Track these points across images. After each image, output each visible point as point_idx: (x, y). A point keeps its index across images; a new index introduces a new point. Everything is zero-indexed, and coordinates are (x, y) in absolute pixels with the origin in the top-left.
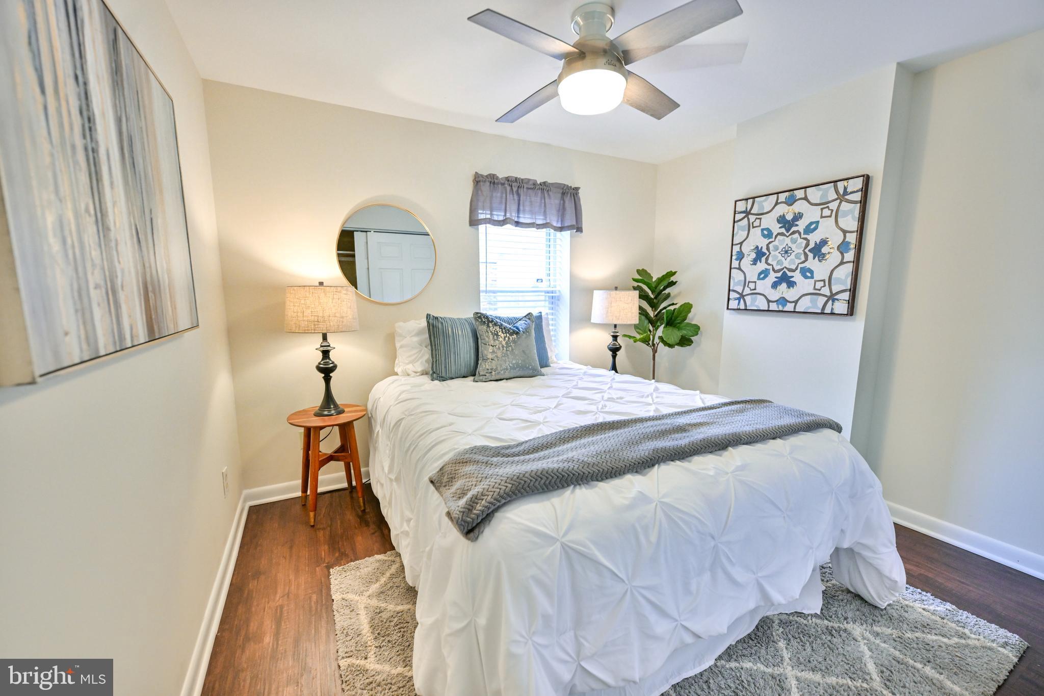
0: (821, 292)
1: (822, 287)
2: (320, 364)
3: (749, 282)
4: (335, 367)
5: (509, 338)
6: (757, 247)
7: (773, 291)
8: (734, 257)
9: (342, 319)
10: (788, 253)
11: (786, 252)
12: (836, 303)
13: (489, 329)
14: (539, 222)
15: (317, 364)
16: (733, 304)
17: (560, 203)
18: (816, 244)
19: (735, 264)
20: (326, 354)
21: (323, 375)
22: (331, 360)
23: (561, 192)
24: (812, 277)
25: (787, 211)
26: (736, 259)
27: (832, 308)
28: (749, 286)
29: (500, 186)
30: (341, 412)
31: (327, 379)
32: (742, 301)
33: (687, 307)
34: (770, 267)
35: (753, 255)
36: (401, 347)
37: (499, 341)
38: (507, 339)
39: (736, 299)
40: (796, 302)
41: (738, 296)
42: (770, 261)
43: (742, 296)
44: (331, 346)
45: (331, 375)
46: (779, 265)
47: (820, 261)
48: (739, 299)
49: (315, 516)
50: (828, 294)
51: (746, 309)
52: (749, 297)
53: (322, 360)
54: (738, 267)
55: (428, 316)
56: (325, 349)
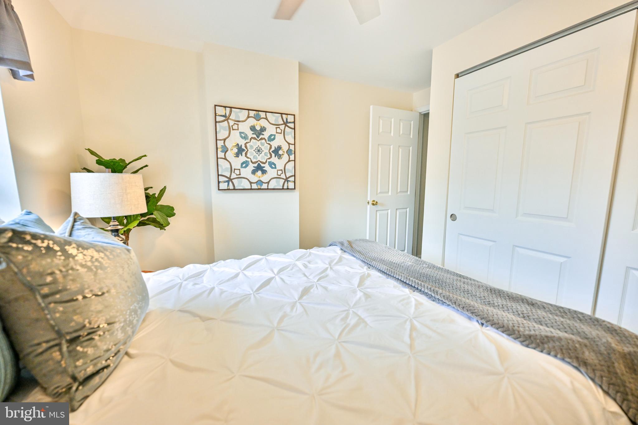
0: (281, 177)
1: (281, 174)
3: (235, 169)
6: (238, 145)
7: (253, 176)
8: (219, 150)
11: (259, 151)
12: (289, 183)
16: (223, 186)
18: (275, 148)
19: (221, 155)
24: (275, 168)
25: (256, 124)
26: (222, 151)
27: (288, 186)
28: (235, 172)
32: (230, 183)
34: (249, 160)
35: (236, 150)
39: (225, 182)
40: (268, 183)
41: (227, 179)
42: (248, 155)
43: (230, 180)
46: (255, 159)
47: (279, 158)
48: (228, 182)
50: (285, 178)
51: (234, 189)
52: (236, 180)
54: (223, 157)
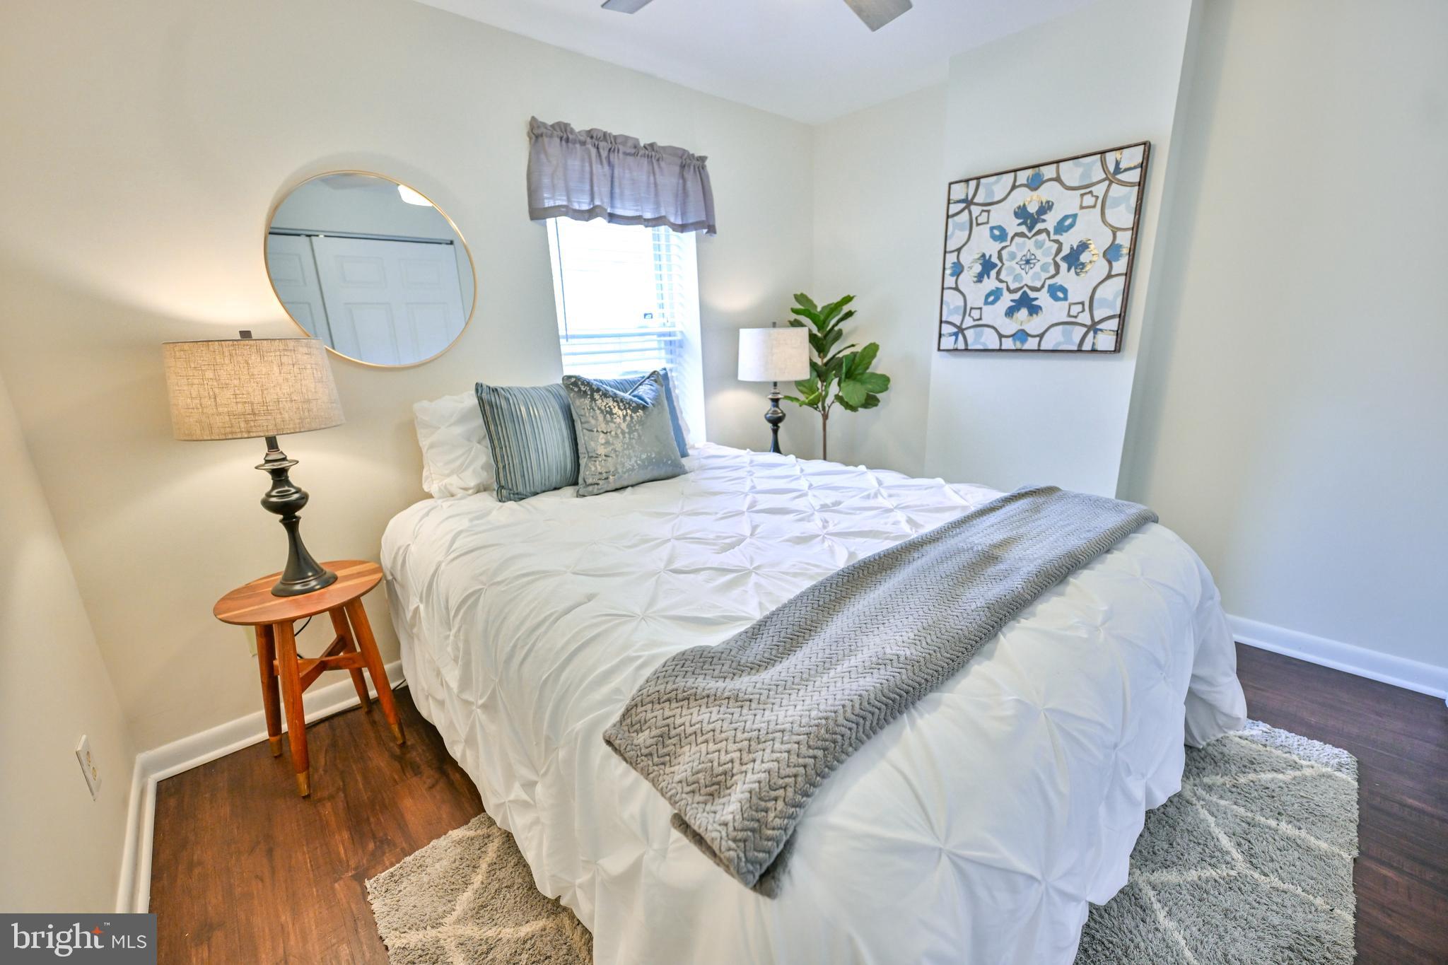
0: (1079, 320)
1: (1079, 313)
2: (269, 495)
3: (971, 309)
4: (304, 498)
5: (631, 417)
6: (984, 255)
7: (1007, 320)
8: (948, 272)
9: (305, 406)
10: (1031, 263)
11: (1028, 262)
12: (1100, 335)
13: (596, 404)
14: (648, 215)
15: (263, 496)
16: (948, 343)
17: (678, 184)
18: (1072, 248)
19: (950, 281)
20: (280, 476)
21: (281, 517)
22: (293, 486)
23: (679, 161)
24: (1065, 299)
25: (1029, 199)
26: (952, 275)
27: (1094, 344)
28: (972, 315)
29: (578, 146)
30: (330, 581)
31: (291, 524)
32: (960, 337)
33: (872, 350)
34: (1003, 286)
35: (978, 268)
36: (432, 446)
37: (615, 423)
38: (628, 418)
39: (951, 335)
40: (1041, 336)
41: (955, 330)
42: (1002, 277)
43: (960, 330)
44: (288, 458)
45: (297, 514)
46: (1017, 281)
47: (1077, 274)
48: (956, 334)
49: (308, 778)
50: (1089, 322)
51: (966, 350)
52: (972, 331)
53: (274, 487)
54: (954, 286)
55: (479, 387)
56: (276, 466)
